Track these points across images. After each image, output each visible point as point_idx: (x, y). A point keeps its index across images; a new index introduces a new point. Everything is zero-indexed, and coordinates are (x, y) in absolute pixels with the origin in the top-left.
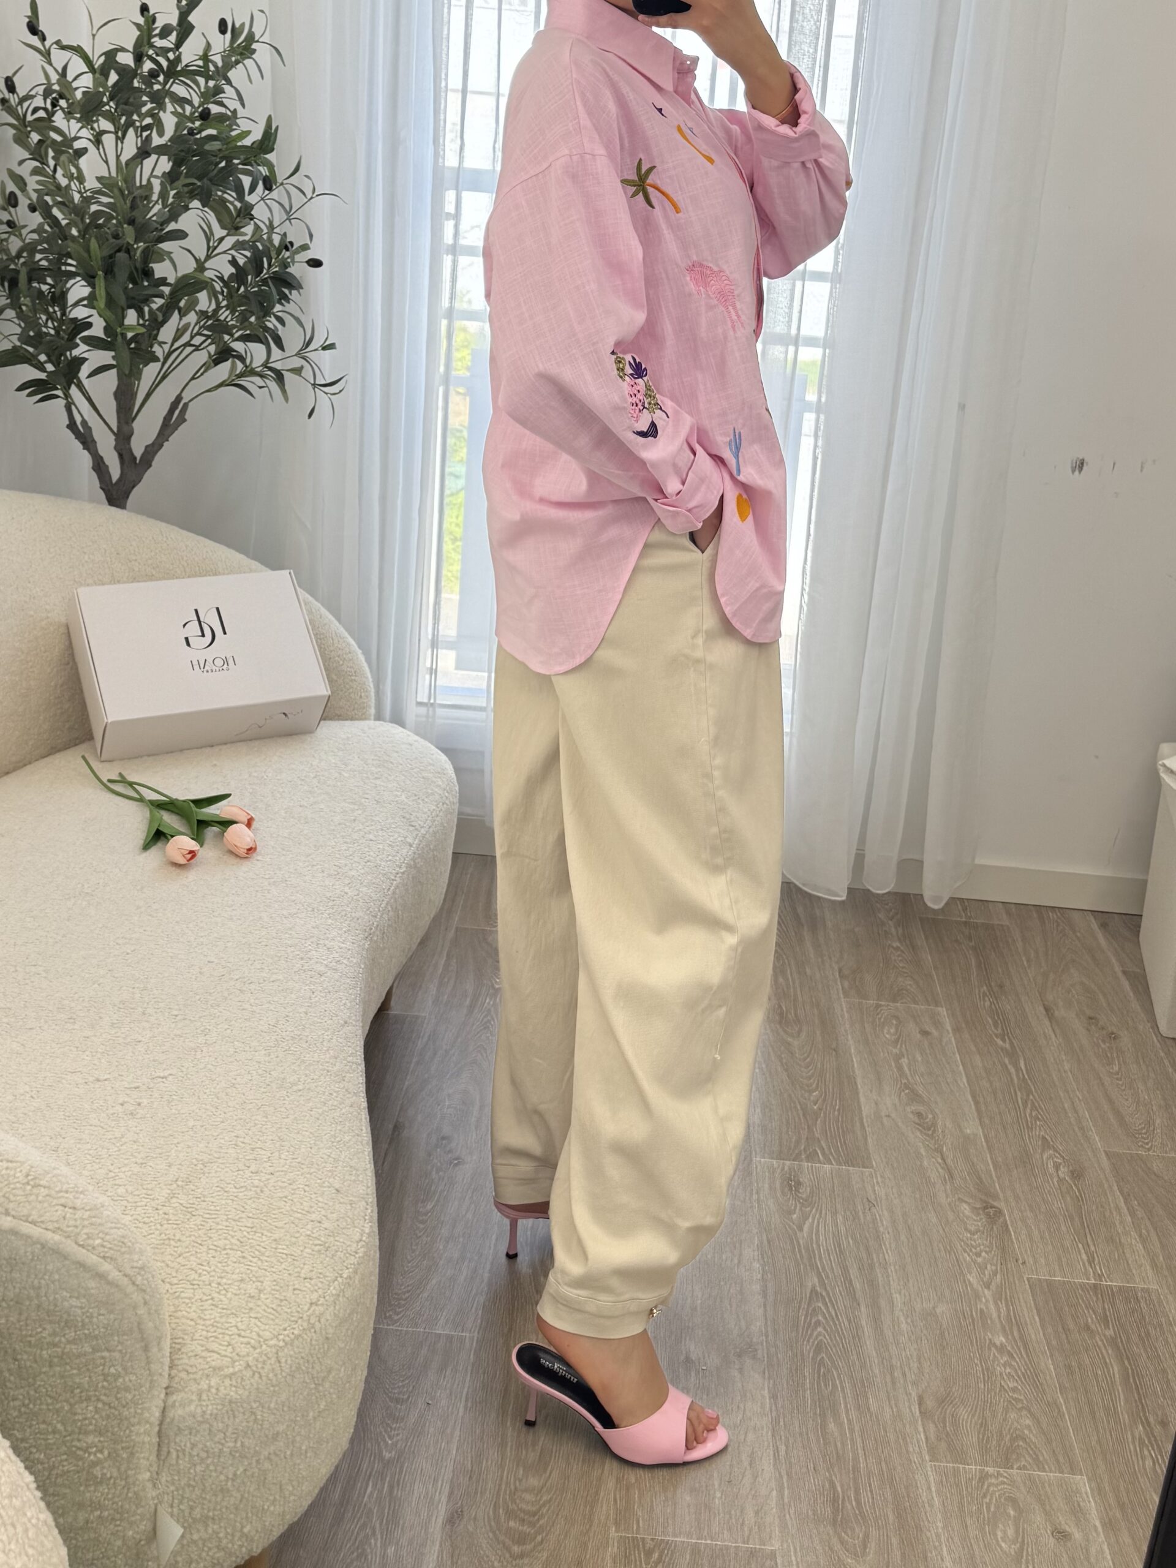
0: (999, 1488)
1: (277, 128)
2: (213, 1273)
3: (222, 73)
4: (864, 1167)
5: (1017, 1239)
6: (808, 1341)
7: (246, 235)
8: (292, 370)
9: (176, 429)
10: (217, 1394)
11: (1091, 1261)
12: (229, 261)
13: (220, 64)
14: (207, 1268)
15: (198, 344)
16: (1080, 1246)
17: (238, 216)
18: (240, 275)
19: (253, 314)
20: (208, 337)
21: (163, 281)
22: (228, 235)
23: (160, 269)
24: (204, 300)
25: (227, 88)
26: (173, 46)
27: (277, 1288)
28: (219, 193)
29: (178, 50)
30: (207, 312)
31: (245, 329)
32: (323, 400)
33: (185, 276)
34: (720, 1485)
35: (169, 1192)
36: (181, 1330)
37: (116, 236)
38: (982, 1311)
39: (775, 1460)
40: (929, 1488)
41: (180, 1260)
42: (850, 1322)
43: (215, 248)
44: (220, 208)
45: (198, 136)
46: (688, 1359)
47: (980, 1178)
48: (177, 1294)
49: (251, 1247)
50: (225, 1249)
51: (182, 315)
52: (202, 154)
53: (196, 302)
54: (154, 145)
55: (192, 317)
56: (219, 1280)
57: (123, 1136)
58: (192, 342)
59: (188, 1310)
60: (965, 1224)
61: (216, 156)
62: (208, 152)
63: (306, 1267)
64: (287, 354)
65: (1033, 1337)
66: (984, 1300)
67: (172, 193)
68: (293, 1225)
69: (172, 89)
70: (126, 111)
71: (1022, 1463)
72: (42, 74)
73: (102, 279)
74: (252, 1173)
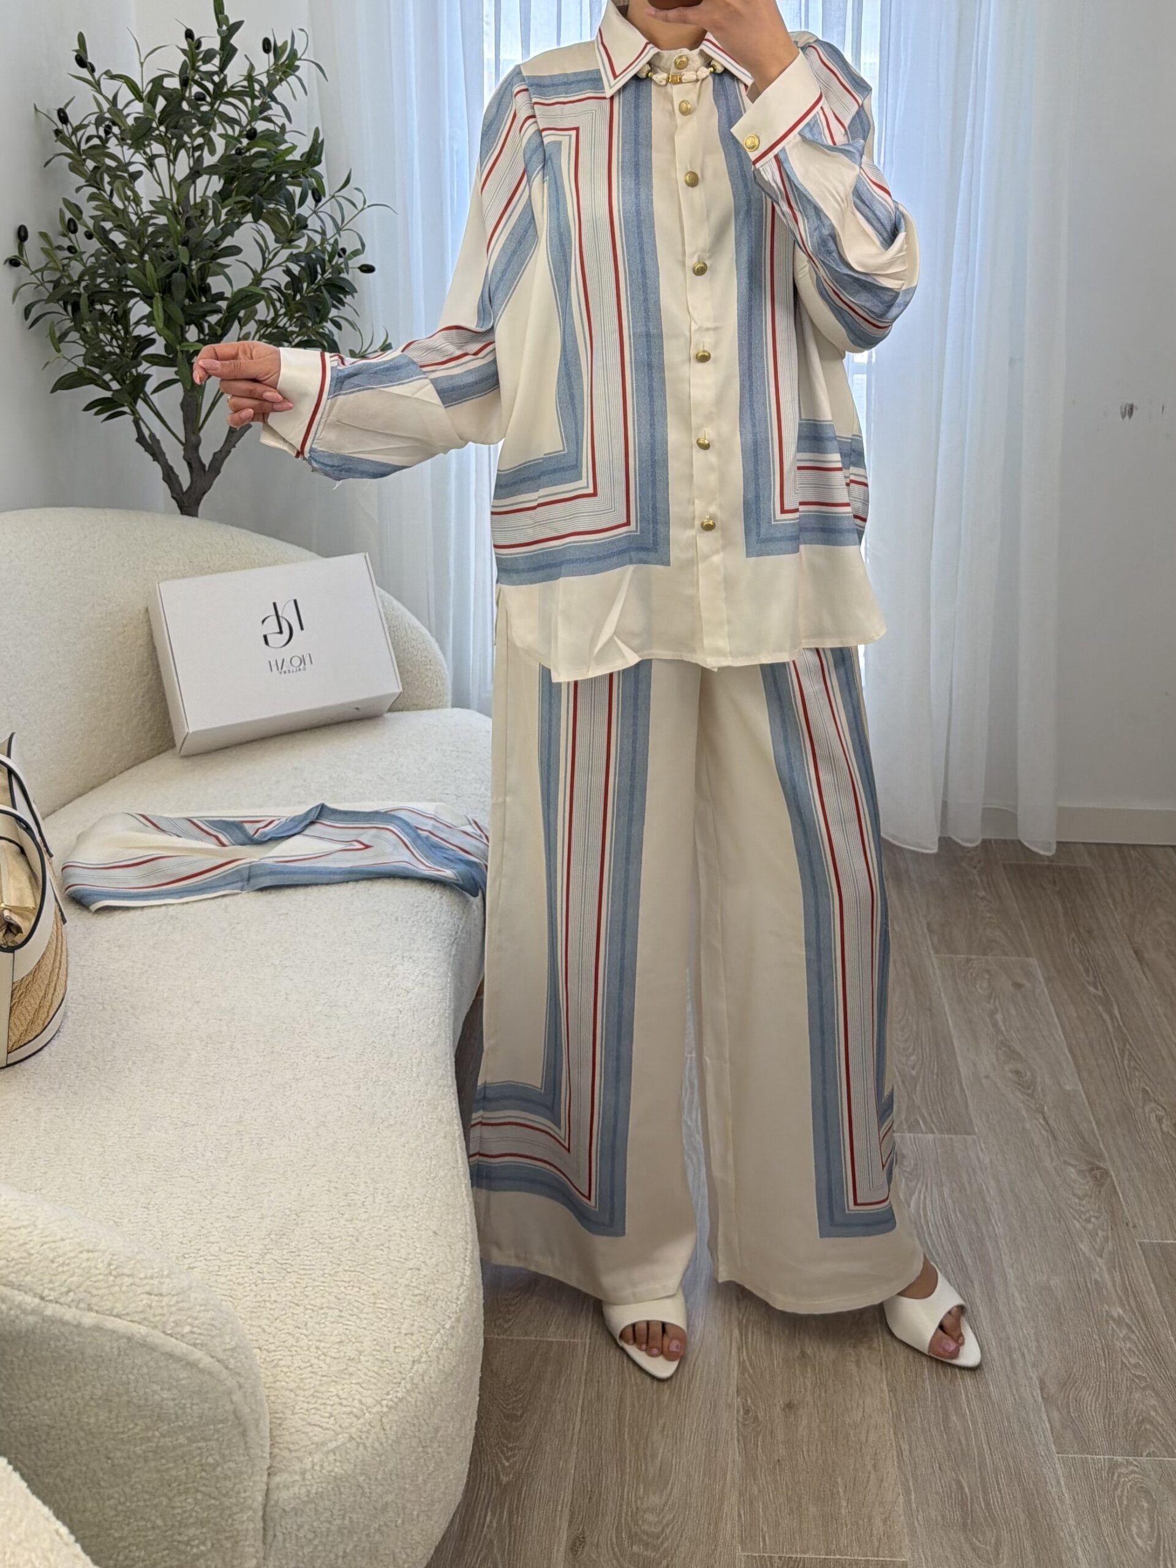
0: (1130, 1478)
1: (323, 141)
2: (311, 1337)
3: (267, 92)
4: (966, 1133)
5: (1126, 1200)
7: (299, 247)
12: (285, 272)
13: (265, 82)
17: (292, 228)
18: (295, 283)
19: (310, 319)
21: (220, 296)
22: (283, 247)
23: (217, 285)
24: (262, 310)
25: (273, 104)
26: (217, 69)
28: (272, 206)
29: (222, 73)
33: (241, 290)
34: (845, 1492)
37: (171, 257)
38: (1096, 1281)
39: (899, 1463)
40: (1058, 1482)
43: (270, 261)
44: (273, 221)
45: (248, 154)
51: (242, 324)
52: (252, 171)
53: (254, 312)
54: (206, 164)
55: (252, 327)
60: (1073, 1188)
61: (265, 172)
62: (255, 169)
65: (1151, 1306)
66: (1097, 1269)
67: (224, 211)
69: (220, 110)
70: (176, 134)
71: (1152, 1449)
72: (95, 104)
73: (159, 299)
74: (347, 1220)
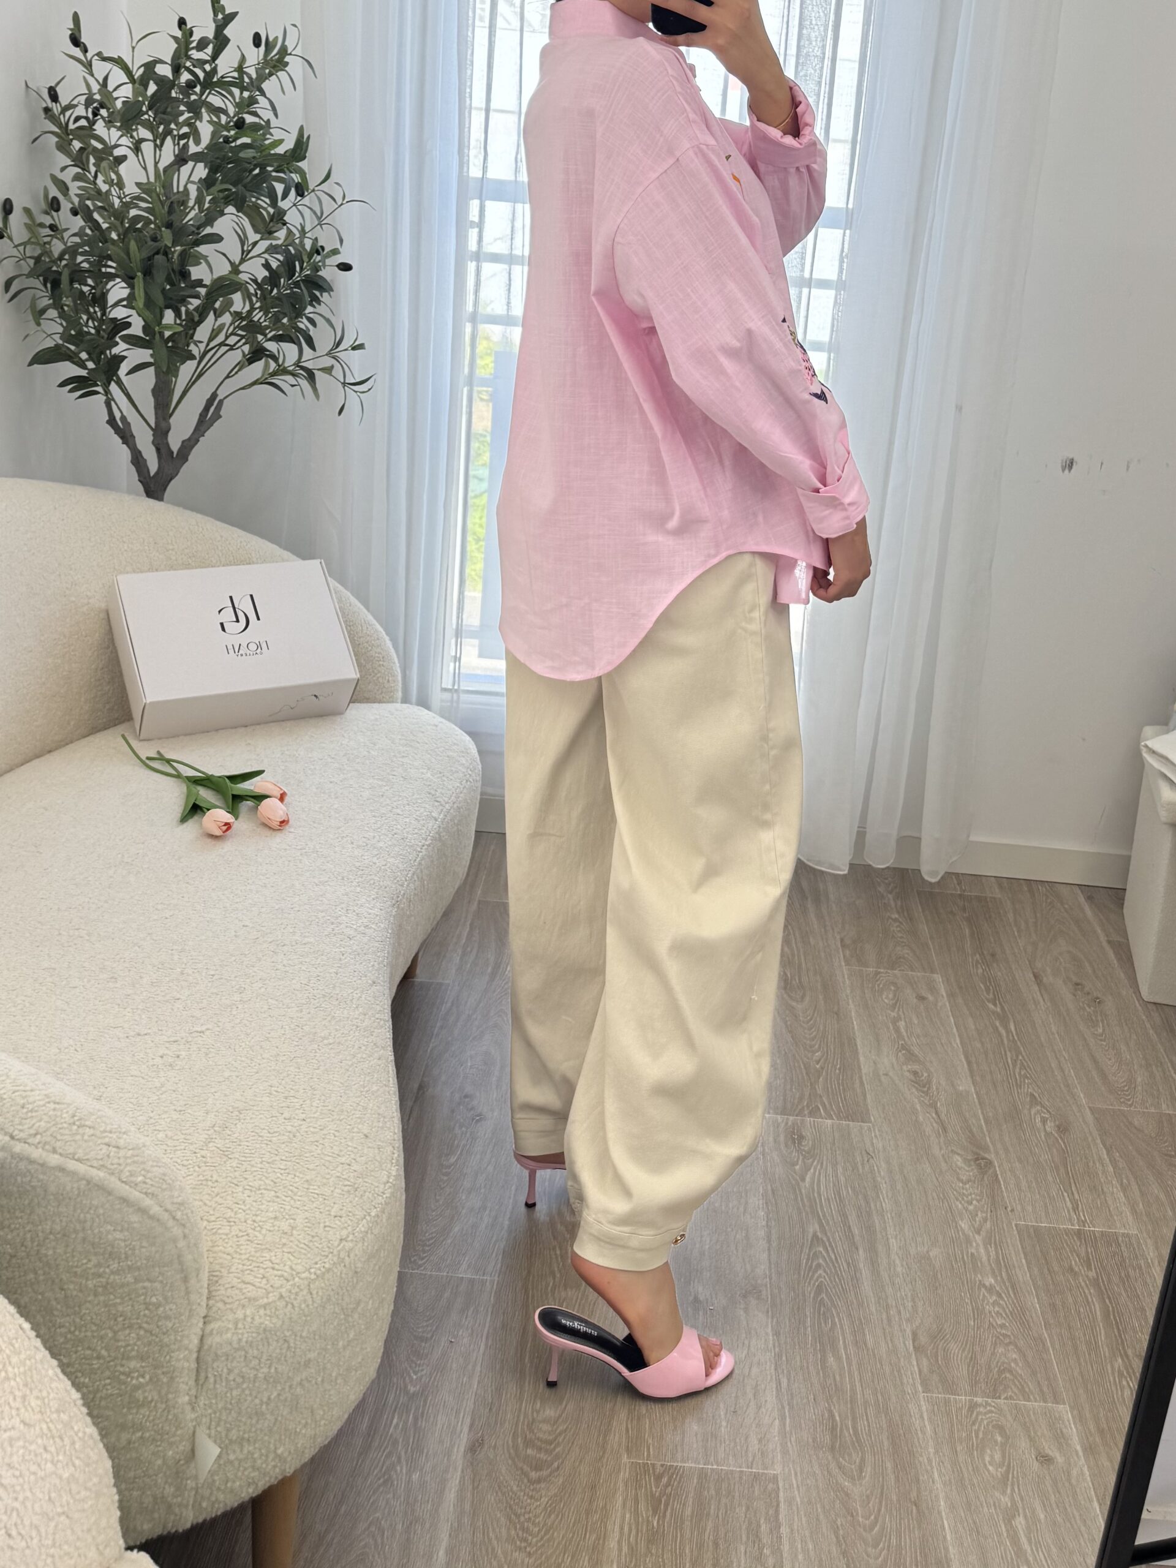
0: (988, 1416)
1: (308, 137)
2: (248, 1212)
3: (256, 85)
4: (863, 1122)
5: (1006, 1188)
6: (809, 1283)
7: (278, 239)
8: (322, 370)
9: (212, 425)
10: (252, 1323)
11: (1075, 1209)
12: (263, 265)
13: (254, 76)
14: (243, 1207)
15: (232, 343)
16: (1065, 1194)
17: (271, 220)
18: (273, 278)
19: (285, 315)
20: (242, 337)
21: (199, 283)
22: (261, 239)
23: (197, 272)
24: (238, 302)
25: (260, 98)
26: (208, 58)
27: (309, 1225)
28: (254, 200)
29: (214, 62)
30: (241, 313)
31: (277, 329)
32: (353, 399)
33: (221, 278)
34: (725, 1415)
35: (207, 1136)
36: (218, 1264)
37: (154, 239)
38: (972, 1254)
39: (777, 1391)
40: (922, 1417)
41: (218, 1199)
42: (848, 1264)
43: (249, 251)
44: (253, 213)
45: (233, 144)
46: (696, 1300)
47: (971, 1131)
48: (214, 1231)
49: (284, 1187)
50: (259, 1189)
51: (218, 315)
52: (237, 161)
53: (231, 303)
54: (191, 153)
55: (226, 318)
56: (254, 1217)
57: (162, 1086)
58: (228, 342)
59: (225, 1245)
60: (958, 1174)
61: (250, 163)
62: (243, 159)
63: (336, 1206)
64: (318, 354)
65: (1021, 1279)
66: (974, 1244)
67: (209, 198)
68: (324, 1168)
69: (208, 100)
70: (164, 119)
71: (1009, 1394)
72: (84, 84)
73: (141, 280)
74: (286, 1119)
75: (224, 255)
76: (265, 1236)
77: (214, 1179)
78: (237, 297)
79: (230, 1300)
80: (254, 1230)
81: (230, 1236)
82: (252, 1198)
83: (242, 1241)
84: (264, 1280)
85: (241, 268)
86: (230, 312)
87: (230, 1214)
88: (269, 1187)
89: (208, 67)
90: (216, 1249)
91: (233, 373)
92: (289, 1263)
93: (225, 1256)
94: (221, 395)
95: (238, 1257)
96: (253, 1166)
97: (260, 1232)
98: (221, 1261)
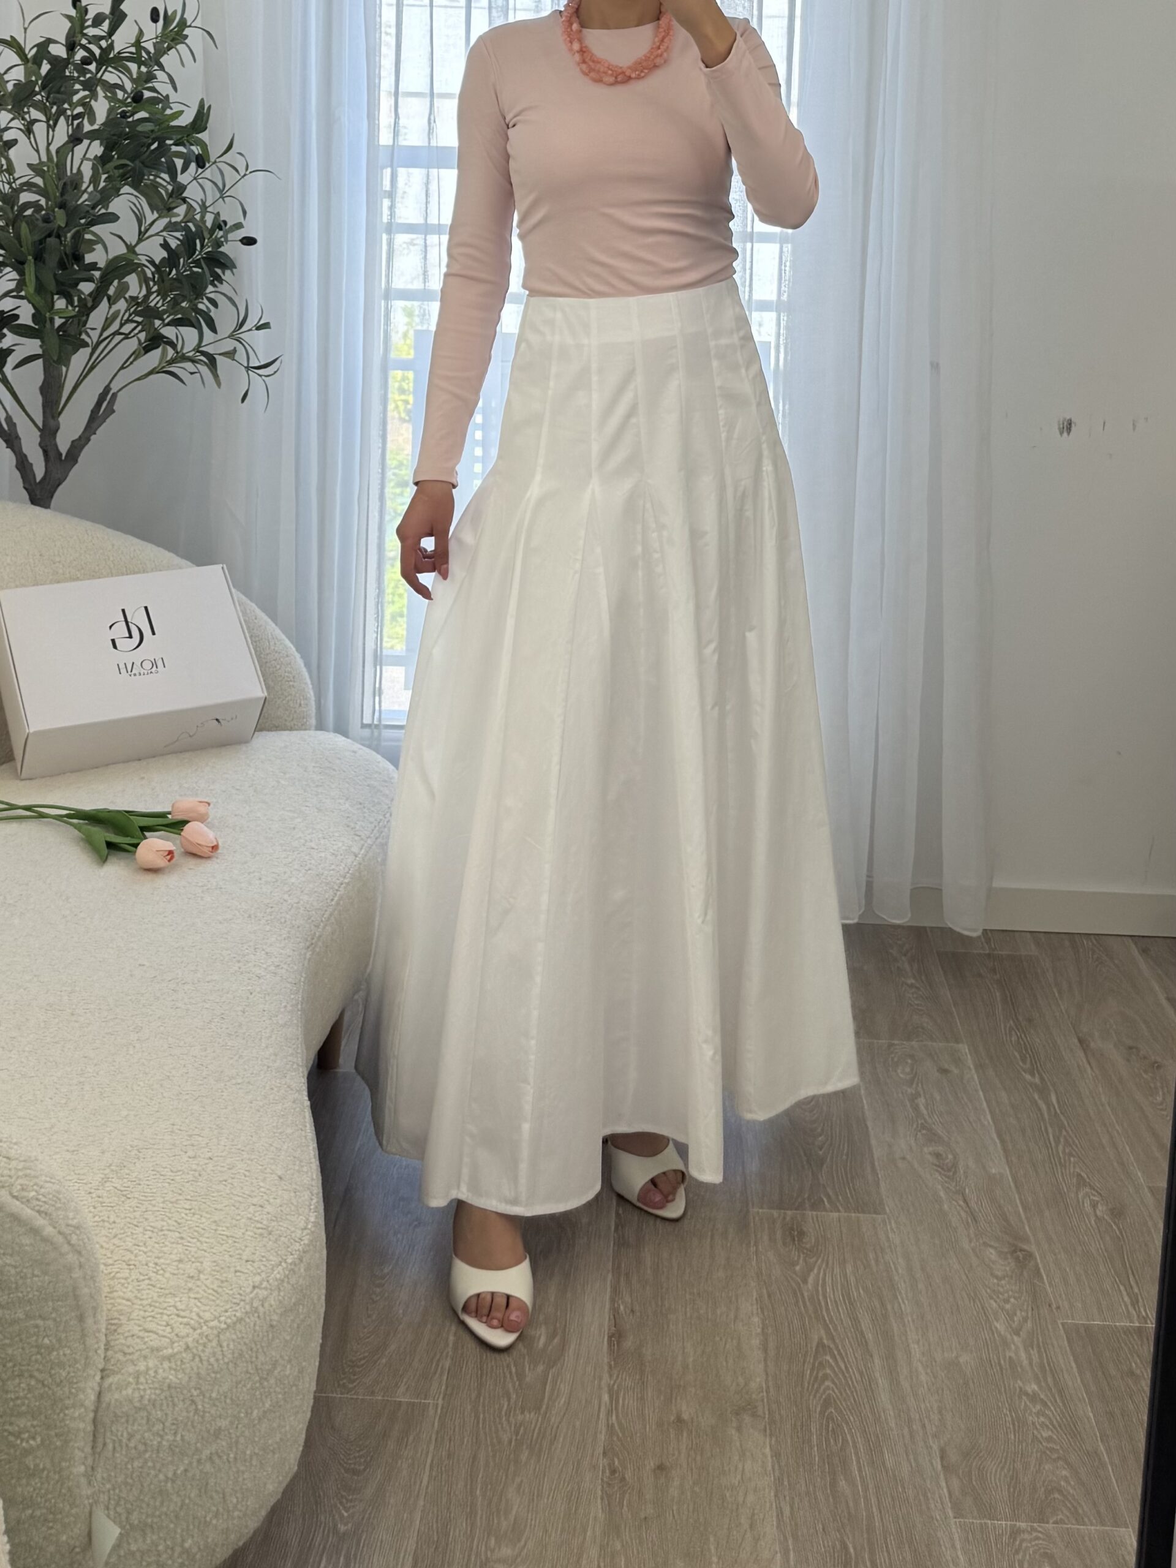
1: (209, 109)
2: (150, 1254)
3: (155, 60)
4: (876, 1213)
5: (1050, 1282)
6: (814, 1396)
7: (178, 216)
8: (225, 355)
9: (104, 421)
10: (154, 1377)
11: (1135, 1303)
12: (161, 245)
13: (153, 49)
14: (143, 1249)
15: (128, 331)
16: (1122, 1287)
17: (170, 198)
18: (173, 261)
19: (184, 298)
20: (138, 324)
21: (94, 266)
22: (159, 217)
23: (92, 255)
24: (134, 286)
25: (158, 72)
26: (105, 34)
27: (217, 1268)
28: (150, 176)
29: (110, 38)
30: (137, 298)
31: (176, 313)
32: (257, 384)
33: (116, 259)
35: (103, 1176)
36: (117, 1311)
37: (47, 221)
38: (1011, 1358)
39: (778, 1522)
40: (953, 1545)
41: (116, 1241)
42: (861, 1374)
43: (147, 230)
44: (150, 193)
45: (130, 120)
47: (1008, 1222)
48: (112, 1275)
49: (189, 1228)
50: (162, 1230)
51: (112, 301)
52: (134, 136)
53: (126, 287)
54: (85, 131)
55: (121, 305)
56: (156, 1260)
57: (52, 1127)
58: (122, 331)
59: (125, 1290)
60: (990, 1268)
61: (148, 138)
62: (140, 134)
63: (248, 1250)
64: (219, 337)
65: (1069, 1383)
66: (1013, 1347)
67: (104, 176)
68: (233, 1208)
69: (104, 78)
70: (57, 100)
73: (32, 265)
74: (190, 1157)
75: (120, 237)
76: (168, 1279)
77: (112, 1220)
78: (132, 280)
79: (131, 1350)
80: (156, 1273)
81: (129, 1280)
82: (154, 1240)
83: (143, 1285)
84: (169, 1328)
85: (138, 249)
86: (125, 298)
87: (129, 1256)
88: (172, 1228)
89: (104, 44)
90: (115, 1294)
91: (128, 363)
92: (195, 1309)
93: (124, 1302)
94: (114, 388)
95: (139, 1302)
96: (154, 1206)
97: (163, 1275)
98: (120, 1307)
